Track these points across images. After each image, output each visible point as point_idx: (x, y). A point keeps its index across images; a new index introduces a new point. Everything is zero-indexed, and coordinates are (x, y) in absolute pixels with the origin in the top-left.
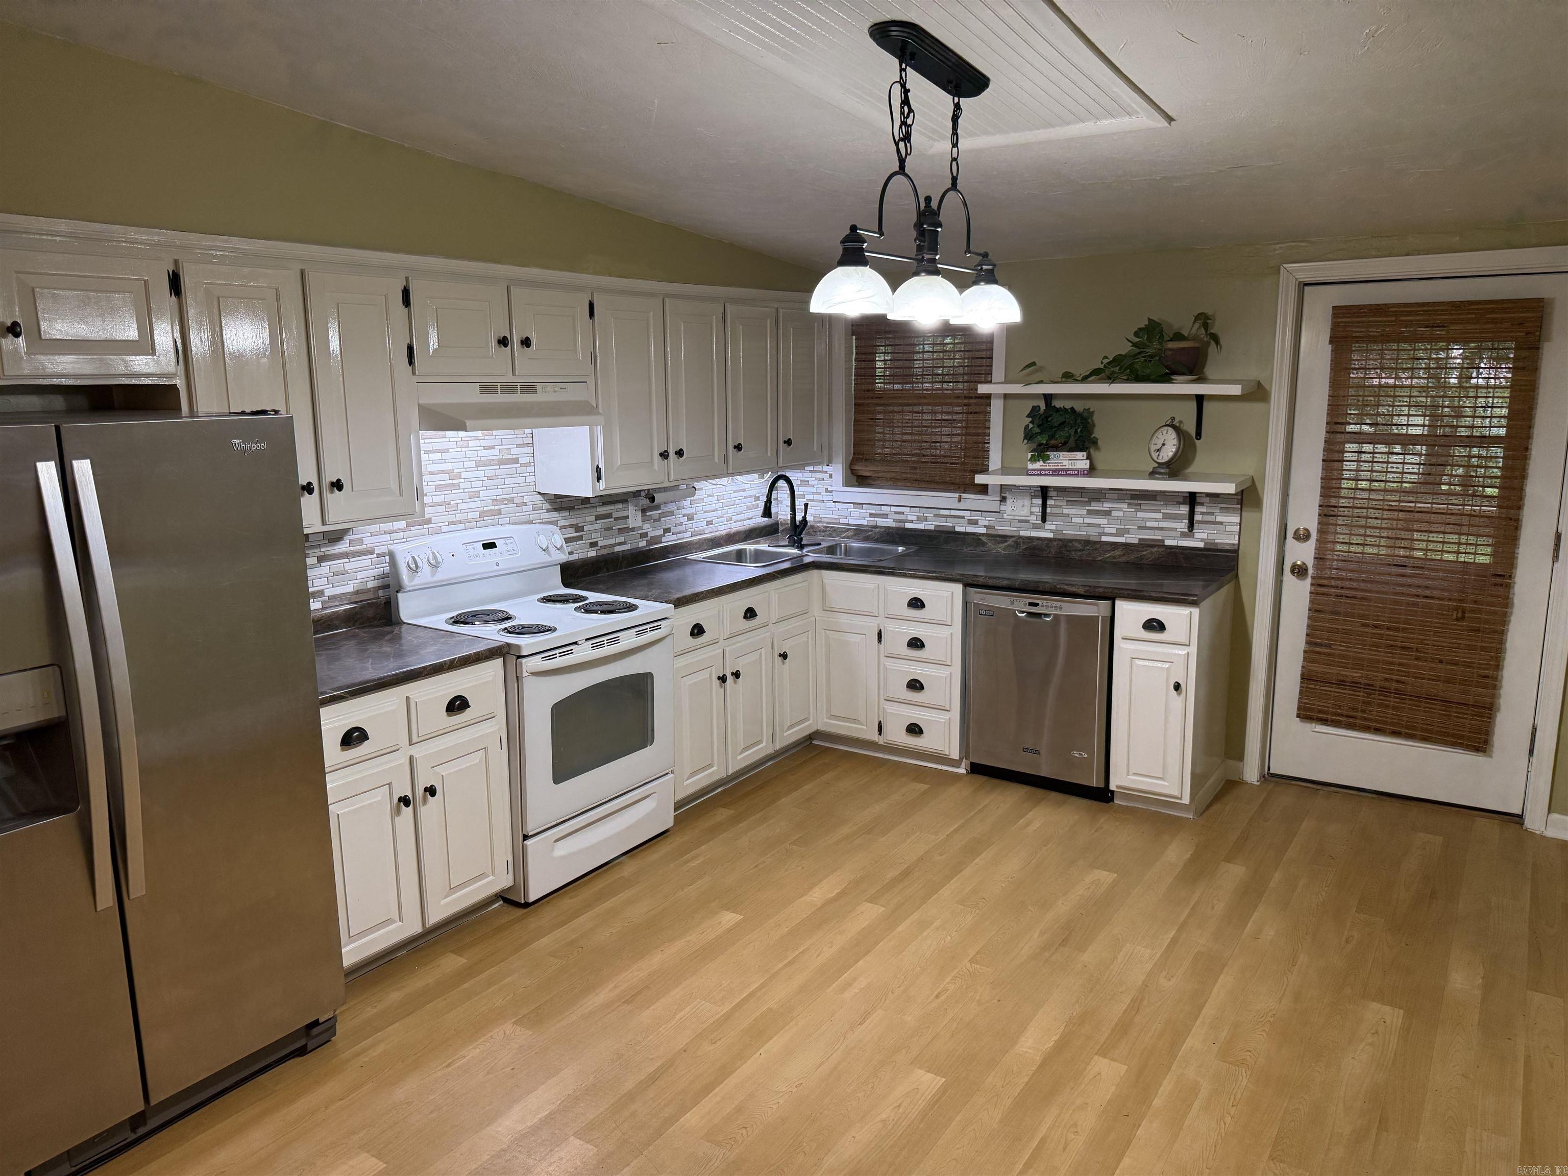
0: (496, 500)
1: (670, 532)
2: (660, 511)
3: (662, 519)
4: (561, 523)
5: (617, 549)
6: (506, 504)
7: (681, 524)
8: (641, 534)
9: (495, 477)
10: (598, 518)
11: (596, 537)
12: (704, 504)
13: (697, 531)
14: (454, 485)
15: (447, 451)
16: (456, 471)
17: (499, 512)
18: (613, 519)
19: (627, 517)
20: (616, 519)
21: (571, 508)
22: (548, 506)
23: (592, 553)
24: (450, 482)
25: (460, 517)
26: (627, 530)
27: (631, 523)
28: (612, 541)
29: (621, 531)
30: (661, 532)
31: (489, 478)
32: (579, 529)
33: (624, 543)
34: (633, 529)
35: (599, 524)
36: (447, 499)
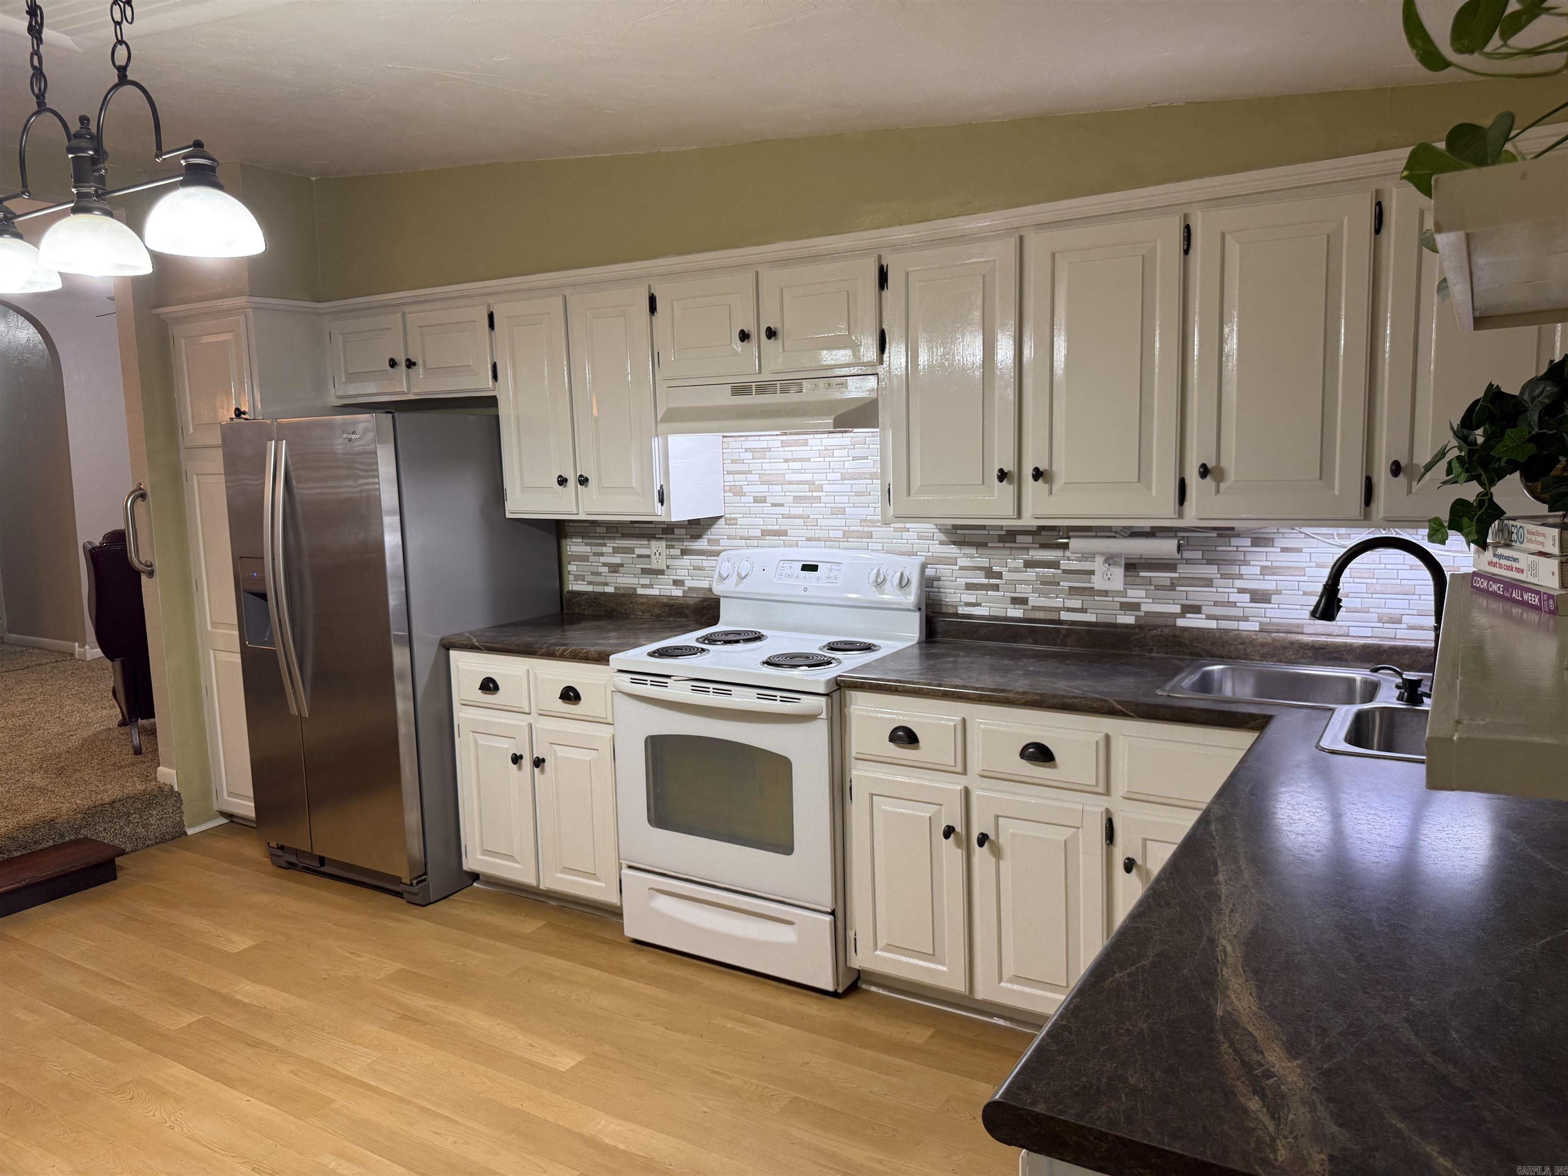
0: (865, 521)
1: (1200, 613)
2: (1177, 575)
3: (1178, 588)
4: (962, 562)
5: (1065, 616)
6: (879, 526)
7: (1234, 604)
8: (1122, 603)
9: (866, 494)
10: (1029, 564)
11: (1023, 591)
12: (1306, 578)
13: (1277, 624)
14: (814, 498)
15: (809, 460)
16: (817, 483)
17: (870, 536)
18: (1060, 571)
19: (1092, 572)
20: (1065, 571)
21: (980, 545)
22: (942, 537)
23: (1016, 612)
24: (810, 494)
25: (819, 533)
26: (1091, 591)
27: (1097, 582)
28: (1058, 602)
29: (1073, 591)
30: (1177, 609)
31: (858, 494)
32: (989, 573)
33: (1083, 610)
34: (1105, 593)
35: (1031, 574)
36: (808, 511)
